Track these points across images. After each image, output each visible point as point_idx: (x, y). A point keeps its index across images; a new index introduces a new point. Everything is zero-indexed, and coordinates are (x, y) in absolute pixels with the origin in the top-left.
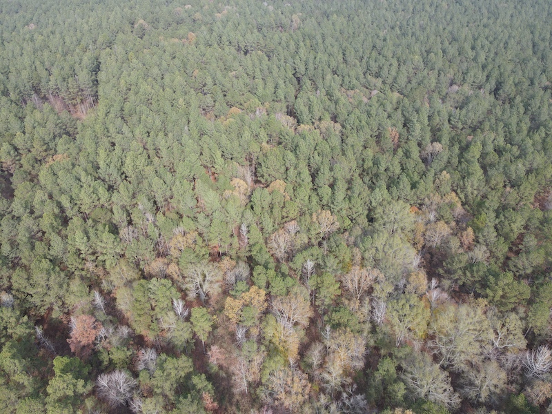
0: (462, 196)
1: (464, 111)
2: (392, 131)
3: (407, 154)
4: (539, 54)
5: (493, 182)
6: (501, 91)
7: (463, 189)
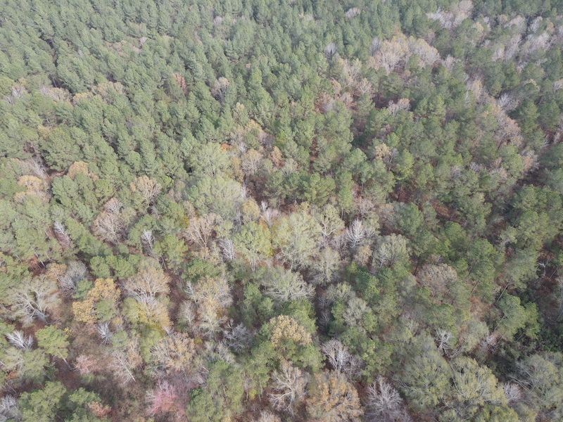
0: (260, 121)
1: (235, 41)
2: (177, 77)
3: (199, 96)
5: (280, 101)
6: (259, 15)
7: (259, 114)
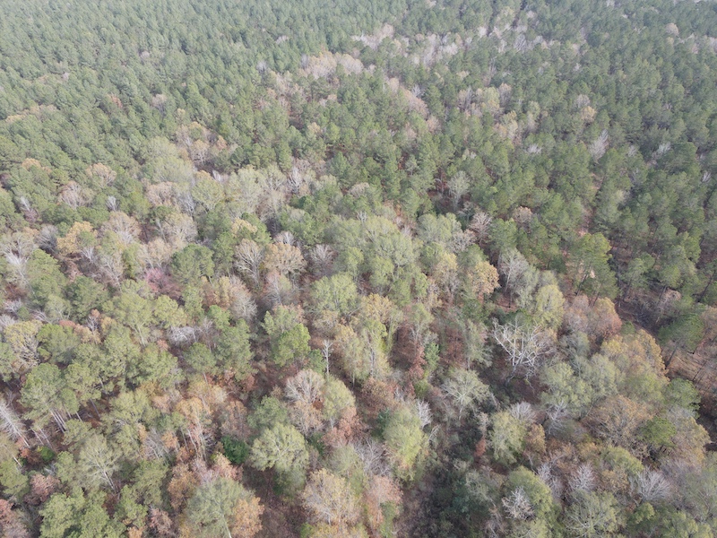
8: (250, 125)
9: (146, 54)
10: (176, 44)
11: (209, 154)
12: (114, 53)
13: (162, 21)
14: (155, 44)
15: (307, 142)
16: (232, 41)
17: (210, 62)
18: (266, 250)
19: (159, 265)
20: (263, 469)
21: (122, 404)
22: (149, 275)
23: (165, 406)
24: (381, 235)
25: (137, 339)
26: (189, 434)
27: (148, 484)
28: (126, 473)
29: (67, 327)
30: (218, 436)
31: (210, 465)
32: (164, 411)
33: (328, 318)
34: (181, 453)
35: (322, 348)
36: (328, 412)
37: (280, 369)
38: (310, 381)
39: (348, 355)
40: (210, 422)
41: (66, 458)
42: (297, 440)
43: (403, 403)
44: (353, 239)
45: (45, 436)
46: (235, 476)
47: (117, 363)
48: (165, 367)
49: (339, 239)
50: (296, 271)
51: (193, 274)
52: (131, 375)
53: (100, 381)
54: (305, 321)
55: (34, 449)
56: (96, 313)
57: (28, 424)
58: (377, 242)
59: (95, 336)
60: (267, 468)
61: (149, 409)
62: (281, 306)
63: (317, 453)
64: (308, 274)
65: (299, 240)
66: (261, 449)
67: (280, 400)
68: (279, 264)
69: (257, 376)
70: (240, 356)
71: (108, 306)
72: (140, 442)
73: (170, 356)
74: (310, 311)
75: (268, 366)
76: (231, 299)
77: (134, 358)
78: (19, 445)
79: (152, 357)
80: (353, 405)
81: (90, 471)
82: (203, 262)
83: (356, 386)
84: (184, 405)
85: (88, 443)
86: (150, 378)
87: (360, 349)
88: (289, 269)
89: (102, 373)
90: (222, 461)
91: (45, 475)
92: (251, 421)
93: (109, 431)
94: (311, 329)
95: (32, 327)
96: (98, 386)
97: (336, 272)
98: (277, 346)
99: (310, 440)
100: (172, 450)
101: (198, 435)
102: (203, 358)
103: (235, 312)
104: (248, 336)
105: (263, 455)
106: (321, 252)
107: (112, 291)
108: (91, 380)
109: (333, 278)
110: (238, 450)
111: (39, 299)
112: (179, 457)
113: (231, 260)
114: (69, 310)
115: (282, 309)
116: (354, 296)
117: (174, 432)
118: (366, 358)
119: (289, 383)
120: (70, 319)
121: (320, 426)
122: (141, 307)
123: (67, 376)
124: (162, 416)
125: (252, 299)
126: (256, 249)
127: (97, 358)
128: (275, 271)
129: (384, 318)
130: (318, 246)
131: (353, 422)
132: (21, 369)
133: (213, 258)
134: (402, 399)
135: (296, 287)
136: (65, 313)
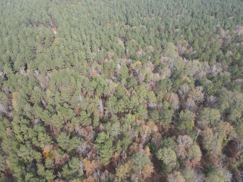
2: (163, 27)
3: (169, 32)
4: (204, 4)
5: (196, 36)
6: (194, 15)
7: (188, 38)
8: (204, 46)
9: (179, 15)
10: (190, 14)
11: (185, 52)
12: (169, 13)
13: (189, 5)
14: (183, 12)
15: (224, 57)
16: (211, 15)
17: (199, 21)
18: (191, 90)
19: (155, 81)
20: (159, 159)
21: (128, 117)
22: (151, 83)
23: (139, 123)
24: (241, 101)
25: (139, 100)
26: (142, 135)
27: (125, 143)
28: (121, 137)
29: (124, 89)
30: (150, 141)
31: (144, 148)
32: (138, 125)
33: (204, 122)
34: (137, 140)
35: (197, 132)
36: (189, 154)
37: (179, 131)
38: (187, 140)
39: (206, 139)
40: (149, 135)
41: (109, 124)
42: (174, 157)
43: (221, 168)
44: (227, 99)
45: (107, 116)
46: (150, 156)
47: (131, 105)
48: (143, 112)
49: (221, 96)
50: (199, 101)
51: (164, 88)
52: (134, 110)
53: (125, 108)
54: (195, 119)
55: (103, 117)
56: (132, 88)
57: (105, 110)
58: (238, 103)
59: (129, 95)
60: (160, 160)
61: (134, 122)
62: (188, 110)
63: (179, 165)
64: (204, 104)
65: (205, 91)
66: (161, 153)
67: (174, 141)
68: (194, 96)
69: (170, 129)
70: (167, 120)
71: (136, 88)
72: (128, 130)
73: (146, 110)
74: (198, 117)
75: (175, 128)
76: (172, 101)
77: (137, 105)
78: (101, 114)
79: (141, 108)
80: (200, 157)
81: (113, 131)
82: (168, 86)
83: (204, 151)
84: (144, 126)
85: (116, 123)
86: (138, 113)
87: (212, 139)
88: (197, 99)
89: (127, 106)
90: (148, 149)
91: (103, 125)
92: (162, 142)
93: (122, 122)
94: (196, 123)
95: (116, 85)
96: (124, 109)
97: (215, 108)
98: (181, 123)
99: (179, 159)
100: (135, 137)
101: (144, 137)
102: (156, 115)
103: (172, 106)
104: (172, 115)
105: (161, 155)
106: (212, 98)
107: (139, 84)
108: (123, 106)
109: (212, 109)
110: (154, 149)
111: (120, 79)
112: (136, 140)
113: (178, 88)
114: (126, 85)
115: (188, 112)
116: (218, 119)
117: (138, 132)
118: (213, 144)
119: (180, 137)
120: (125, 87)
121: (184, 157)
122: (145, 92)
123: (118, 102)
124: (137, 126)
125: (179, 104)
126: (188, 88)
127: (127, 101)
128: (191, 98)
129: (227, 133)
130: (211, 96)
131: (197, 163)
132: (109, 95)
133: (172, 86)
134: (221, 166)
135: (196, 107)
136: (125, 85)
